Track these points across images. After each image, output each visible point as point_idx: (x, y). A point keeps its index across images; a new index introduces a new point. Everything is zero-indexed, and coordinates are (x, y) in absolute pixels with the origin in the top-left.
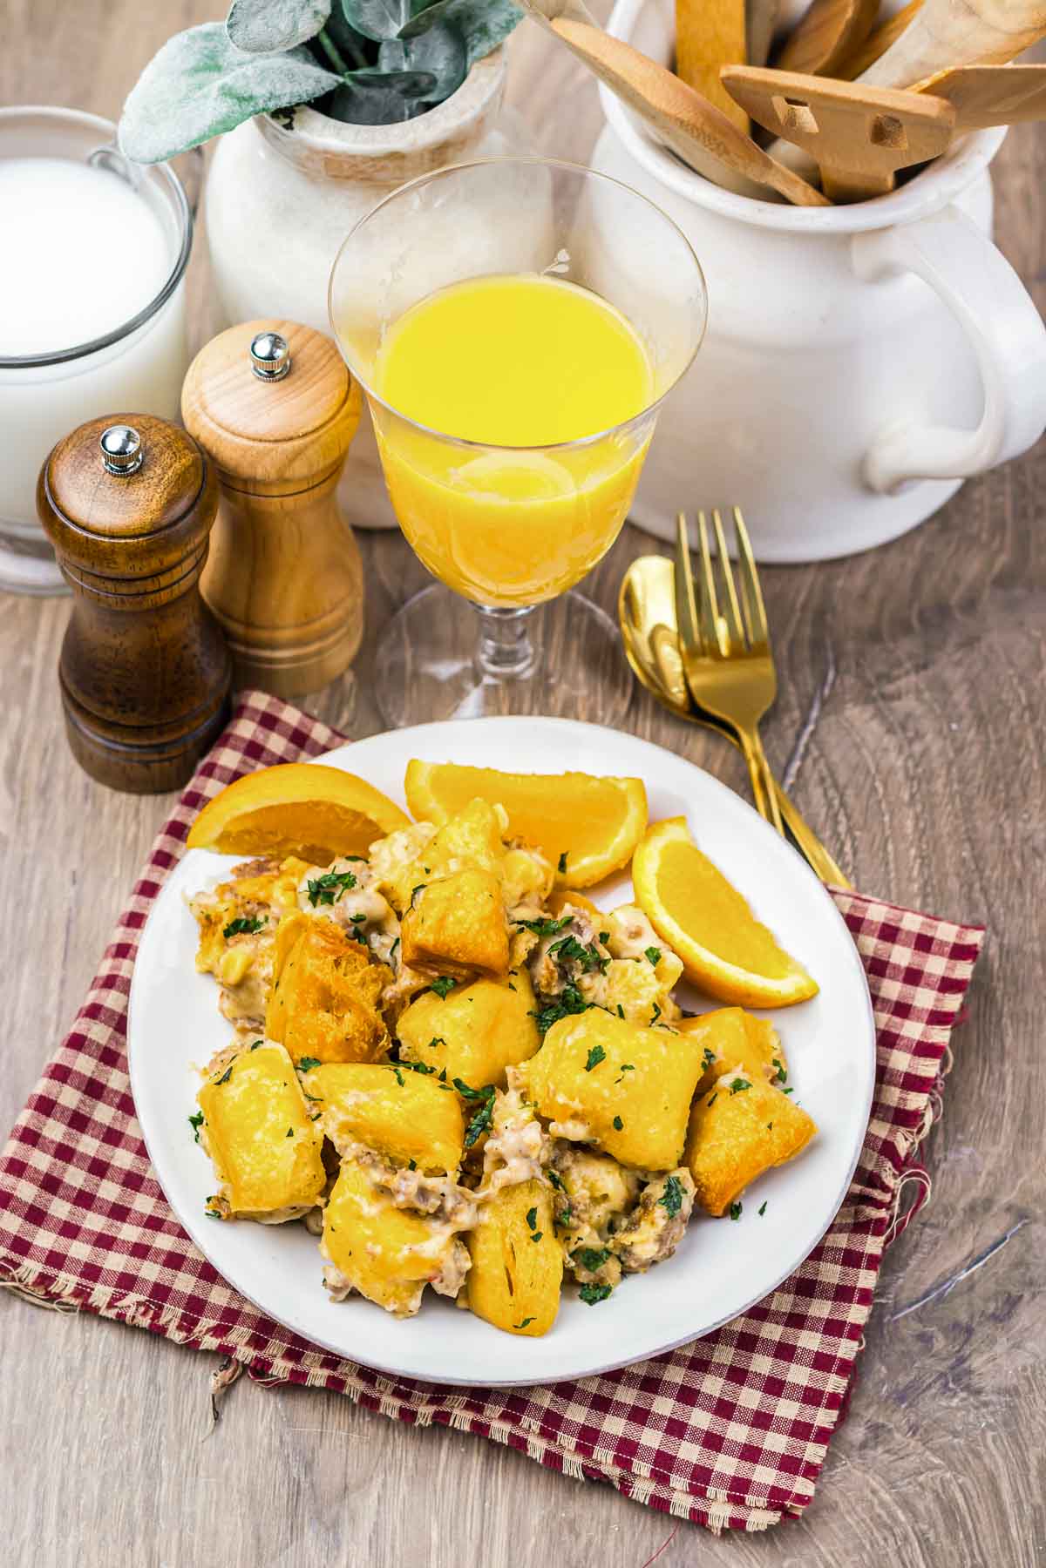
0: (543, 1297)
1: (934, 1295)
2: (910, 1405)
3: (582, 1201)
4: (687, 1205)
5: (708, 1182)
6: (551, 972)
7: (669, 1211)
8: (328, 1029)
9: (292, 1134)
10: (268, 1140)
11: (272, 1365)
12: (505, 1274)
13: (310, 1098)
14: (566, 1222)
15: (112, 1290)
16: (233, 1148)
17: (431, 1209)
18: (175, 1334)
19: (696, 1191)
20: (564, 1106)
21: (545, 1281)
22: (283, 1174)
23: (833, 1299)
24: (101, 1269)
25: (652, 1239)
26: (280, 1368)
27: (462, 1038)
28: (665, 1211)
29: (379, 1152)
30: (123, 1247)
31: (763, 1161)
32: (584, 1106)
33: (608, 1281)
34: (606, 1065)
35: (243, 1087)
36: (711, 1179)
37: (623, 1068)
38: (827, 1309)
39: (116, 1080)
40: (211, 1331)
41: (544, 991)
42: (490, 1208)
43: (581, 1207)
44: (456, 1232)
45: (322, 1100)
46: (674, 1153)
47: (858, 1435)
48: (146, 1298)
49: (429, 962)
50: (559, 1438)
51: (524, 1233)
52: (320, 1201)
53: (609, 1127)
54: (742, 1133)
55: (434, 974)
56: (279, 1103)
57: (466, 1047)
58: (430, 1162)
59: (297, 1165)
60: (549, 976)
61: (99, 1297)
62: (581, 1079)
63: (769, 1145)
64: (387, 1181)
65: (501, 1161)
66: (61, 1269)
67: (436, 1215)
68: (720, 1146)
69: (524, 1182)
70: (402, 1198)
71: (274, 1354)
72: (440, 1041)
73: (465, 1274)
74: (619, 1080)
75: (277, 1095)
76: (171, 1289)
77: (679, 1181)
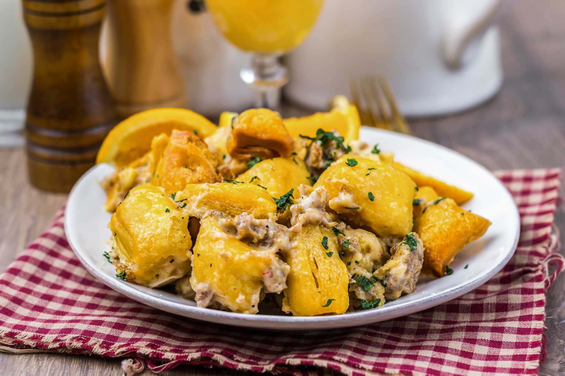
3: (355, 240)
4: (420, 249)
5: (430, 245)
6: (318, 150)
7: (410, 247)
8: (187, 176)
9: (169, 211)
10: (154, 215)
11: (163, 355)
12: (312, 275)
13: (178, 202)
14: (347, 247)
15: (56, 335)
16: (132, 225)
17: (261, 236)
18: (98, 350)
19: (424, 249)
20: (337, 184)
21: (338, 280)
22: (165, 230)
23: (520, 309)
24: (49, 330)
25: (402, 262)
26: (169, 355)
27: (269, 176)
28: (407, 246)
29: (224, 212)
30: (64, 322)
31: (462, 232)
32: (349, 183)
33: (377, 298)
34: (359, 168)
35: (137, 195)
36: (432, 243)
37: (369, 169)
38: (518, 313)
39: (58, 263)
40: (122, 346)
41: (315, 165)
42: (298, 238)
43: (355, 243)
44: (278, 251)
45: (186, 199)
46: (407, 221)
47: (556, 367)
48: (78, 335)
49: (245, 148)
50: (361, 365)
51: (321, 252)
52: (189, 253)
53: (366, 199)
54: (447, 218)
55: (248, 156)
56: (160, 201)
57: (272, 180)
58: (257, 211)
59: (173, 229)
60: (317, 153)
61: (48, 338)
62: (345, 169)
63: (464, 223)
64: (231, 220)
65: (301, 211)
66: (23, 331)
67: (264, 242)
68: (434, 226)
69: (317, 222)
70: (242, 225)
71: (164, 350)
72: (256, 177)
73: (286, 275)
74: (368, 174)
75: (158, 198)
76: (95, 332)
77: (413, 235)
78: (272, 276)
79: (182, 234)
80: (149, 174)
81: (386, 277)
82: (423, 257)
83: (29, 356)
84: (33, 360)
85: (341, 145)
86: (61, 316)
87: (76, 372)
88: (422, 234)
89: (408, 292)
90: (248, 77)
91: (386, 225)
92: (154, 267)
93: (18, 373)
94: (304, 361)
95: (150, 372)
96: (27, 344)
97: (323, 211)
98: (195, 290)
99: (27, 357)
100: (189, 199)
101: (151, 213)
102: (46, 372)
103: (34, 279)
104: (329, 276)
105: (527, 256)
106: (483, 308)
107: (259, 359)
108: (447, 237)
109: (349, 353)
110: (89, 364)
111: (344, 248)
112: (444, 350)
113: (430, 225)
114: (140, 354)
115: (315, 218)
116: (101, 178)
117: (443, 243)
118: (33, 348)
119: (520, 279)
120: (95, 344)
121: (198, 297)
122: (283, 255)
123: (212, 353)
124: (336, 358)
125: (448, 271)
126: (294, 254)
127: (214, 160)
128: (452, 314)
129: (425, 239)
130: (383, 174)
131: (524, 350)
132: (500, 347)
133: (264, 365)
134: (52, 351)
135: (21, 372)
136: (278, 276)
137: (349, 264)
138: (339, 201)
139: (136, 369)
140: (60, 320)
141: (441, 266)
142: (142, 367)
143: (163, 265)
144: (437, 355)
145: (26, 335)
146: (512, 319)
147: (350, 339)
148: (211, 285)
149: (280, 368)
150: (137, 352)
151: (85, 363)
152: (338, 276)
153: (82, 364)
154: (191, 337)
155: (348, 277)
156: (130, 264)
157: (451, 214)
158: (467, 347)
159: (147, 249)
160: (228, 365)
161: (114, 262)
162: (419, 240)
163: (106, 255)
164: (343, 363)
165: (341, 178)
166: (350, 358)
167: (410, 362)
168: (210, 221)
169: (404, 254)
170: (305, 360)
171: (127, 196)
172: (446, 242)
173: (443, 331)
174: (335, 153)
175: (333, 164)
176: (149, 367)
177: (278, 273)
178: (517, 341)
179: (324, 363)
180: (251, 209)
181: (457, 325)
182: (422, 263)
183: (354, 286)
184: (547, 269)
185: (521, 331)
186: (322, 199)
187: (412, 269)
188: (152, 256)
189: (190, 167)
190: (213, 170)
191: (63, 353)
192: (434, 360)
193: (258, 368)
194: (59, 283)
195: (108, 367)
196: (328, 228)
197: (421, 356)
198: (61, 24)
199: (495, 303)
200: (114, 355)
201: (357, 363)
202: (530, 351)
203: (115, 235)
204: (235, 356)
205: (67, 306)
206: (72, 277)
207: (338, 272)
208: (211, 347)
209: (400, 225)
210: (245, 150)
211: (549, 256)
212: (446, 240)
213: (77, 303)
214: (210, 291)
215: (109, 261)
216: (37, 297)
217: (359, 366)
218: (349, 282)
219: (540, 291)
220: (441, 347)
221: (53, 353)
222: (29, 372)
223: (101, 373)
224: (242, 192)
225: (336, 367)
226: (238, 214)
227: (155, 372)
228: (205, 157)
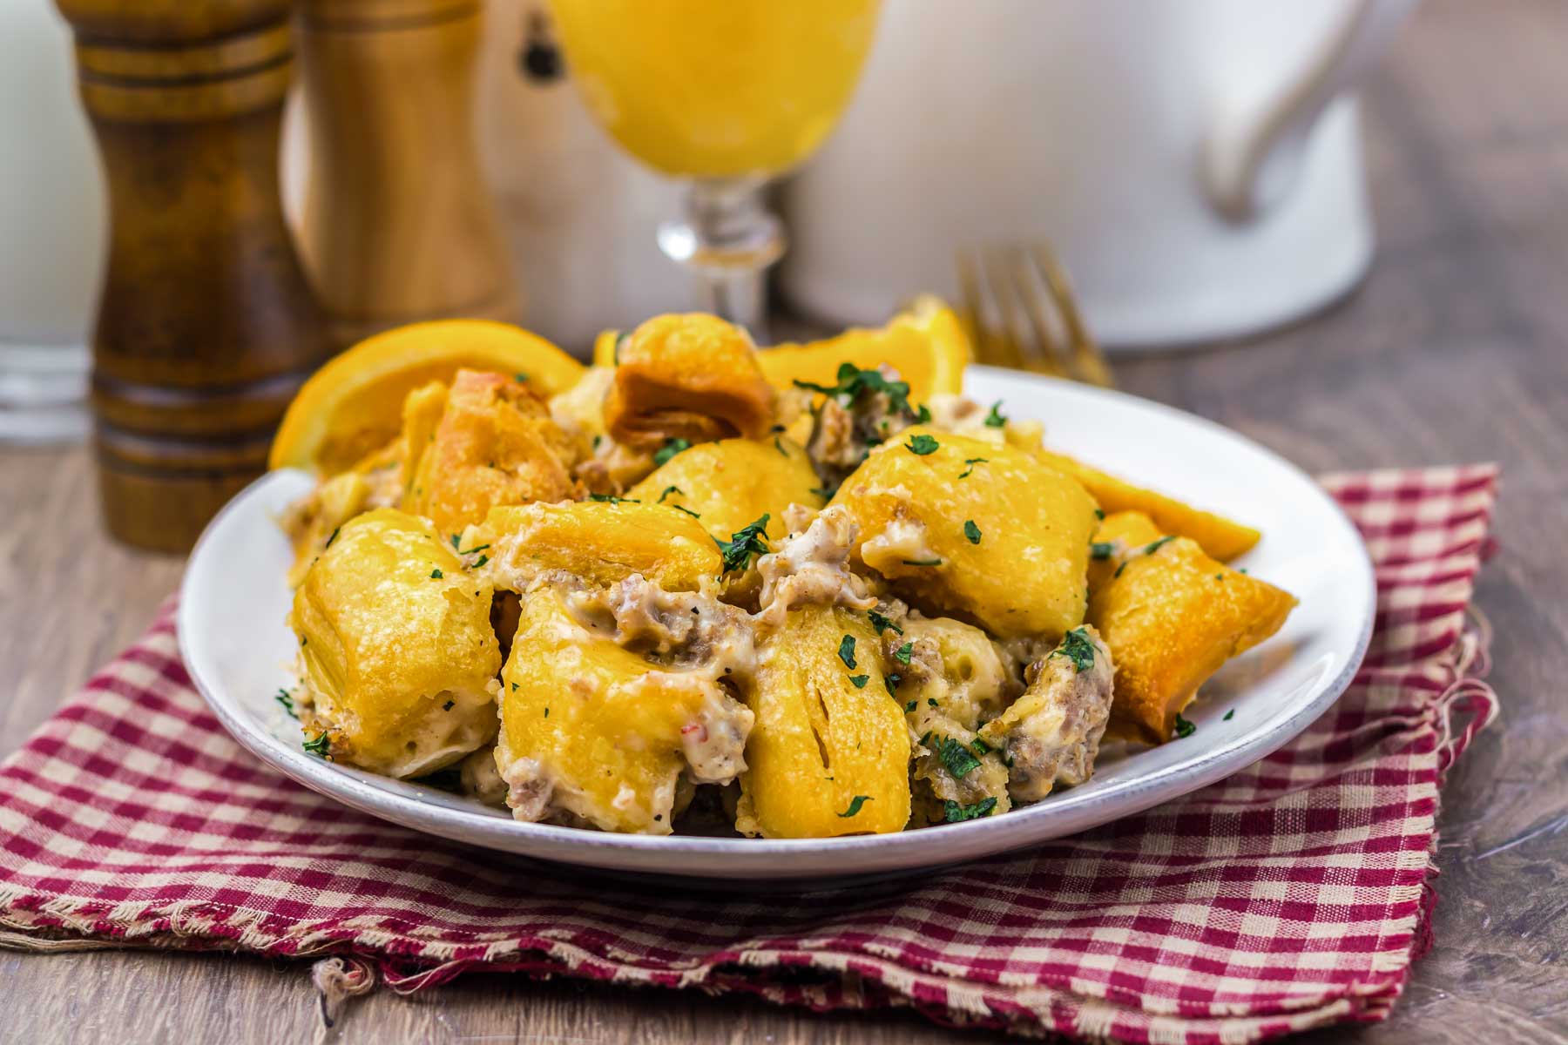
0: (879, 767)
1: (1536, 834)
2: (1537, 933)
3: (928, 645)
4: (1103, 668)
5: (1133, 660)
6: (840, 418)
7: (1075, 661)
8: (493, 487)
9: (440, 576)
10: (401, 587)
11: (423, 947)
12: (812, 734)
13: (468, 552)
14: (906, 661)
15: (147, 903)
16: (343, 612)
17: (678, 634)
18: (255, 938)
19: (1115, 669)
20: (881, 501)
21: (881, 747)
22: (427, 623)
23: (1371, 823)
24: (130, 890)
25: (1053, 701)
26: (437, 948)
27: (707, 485)
28: (1068, 660)
29: (584, 577)
30: (169, 870)
31: (1218, 624)
32: (913, 497)
33: (989, 795)
34: (941, 459)
35: (359, 537)
36: (1137, 654)
37: (969, 462)
38: (1364, 834)
39: (162, 726)
40: (318, 927)
41: (832, 459)
42: (776, 638)
43: (929, 652)
44: (724, 674)
45: (487, 546)
46: (1070, 596)
47: (1457, 969)
48: (205, 902)
49: (647, 415)
50: (938, 965)
51: (837, 675)
52: (492, 684)
53: (958, 539)
54: (1176, 587)
55: (657, 436)
56: (418, 551)
57: (716, 495)
58: (669, 572)
59: (451, 621)
60: (837, 425)
61: (125, 911)
62: (905, 462)
63: (1223, 600)
64: (600, 595)
65: (785, 570)
66: (63, 892)
67: (687, 650)
68: (1143, 609)
69: (828, 597)
70: (628, 606)
71: (426, 934)
72: (673, 489)
73: (745, 737)
74: (965, 475)
75: (414, 543)
76: (250, 894)
77: (1085, 632)
78: (705, 738)
79: (474, 634)
80: (397, 489)
81: (1012, 740)
82: (1112, 689)
83: (77, 957)
84: (88, 968)
85: (901, 405)
86: (164, 858)
87: (196, 997)
88: (1112, 631)
89: (1073, 782)
90: (680, 244)
91: (1013, 607)
92: (403, 721)
93: (46, 999)
94: (788, 957)
95: (389, 993)
96: (71, 927)
97: (843, 569)
98: (506, 777)
99: (71, 961)
100: (494, 546)
101: (393, 580)
102: (119, 996)
103: (99, 766)
104: (858, 737)
105: (1396, 690)
106: (1271, 822)
107: (674, 957)
108: (1176, 637)
109: (908, 936)
110: (231, 976)
111: (900, 666)
112: (1161, 926)
113: (1131, 607)
114: (363, 945)
115: (821, 587)
116: (279, 506)
117: (1165, 653)
118: (87, 937)
119: (1377, 747)
120: (248, 922)
121: (513, 795)
122: (737, 686)
123: (549, 941)
124: (872, 947)
125: (1182, 727)
126: (764, 680)
127: (567, 446)
128: (1193, 839)
129: (1118, 643)
130: (1008, 475)
131: (1372, 923)
132: (1309, 919)
133: (686, 969)
134: (136, 945)
135: (54, 997)
136: (721, 739)
137: (912, 707)
138: (887, 544)
139: (352, 985)
140: (161, 866)
141: (1162, 715)
142: (369, 982)
143: (425, 717)
144: (1142, 939)
145: (68, 903)
146: (1346, 849)
147: (916, 903)
148: (546, 764)
149: (727, 977)
150: (356, 940)
151: (222, 973)
152: (880, 738)
153: (215, 975)
154: (501, 905)
155: (907, 742)
156: (341, 717)
157: (1188, 578)
158: (1223, 920)
159: (383, 673)
160: (590, 969)
161: (303, 716)
162: (1100, 643)
163: (284, 699)
164: (890, 959)
165: (894, 485)
166: (910, 947)
167: (1066, 957)
168: (546, 599)
169: (1058, 679)
170: (791, 953)
171: (334, 541)
172: (1174, 649)
173: (1163, 881)
174: (885, 426)
175: (876, 451)
176: (387, 979)
177: (722, 729)
178: (1357, 903)
179: (840, 961)
180: (655, 567)
181: (1201, 866)
182: (1110, 705)
183: (927, 766)
184: (1446, 722)
185: (1367, 878)
186: (840, 538)
187: (1079, 720)
188: (394, 692)
189: (503, 465)
190: (564, 475)
191: (166, 949)
192: (1131, 952)
193: (669, 976)
194: (165, 776)
195: (281, 982)
196: (859, 615)
197: (1097, 942)
198: (176, 107)
199: (1306, 808)
200: (296, 951)
201: (925, 959)
202: (1388, 927)
203: (305, 642)
204: (609, 947)
205: (181, 832)
206: (199, 761)
207: (883, 727)
208: (548, 926)
209: (1049, 606)
210: (649, 421)
211: (1454, 686)
212: (1175, 645)
213: (207, 825)
214: (546, 780)
215: (290, 713)
216: (103, 810)
217: (930, 966)
218: (910, 752)
219: (1423, 776)
220: (1154, 919)
221: (139, 949)
222: (76, 997)
223: (259, 996)
224: (632, 523)
225: (871, 969)
226: (619, 581)
227: (401, 993)
228: (540, 438)
